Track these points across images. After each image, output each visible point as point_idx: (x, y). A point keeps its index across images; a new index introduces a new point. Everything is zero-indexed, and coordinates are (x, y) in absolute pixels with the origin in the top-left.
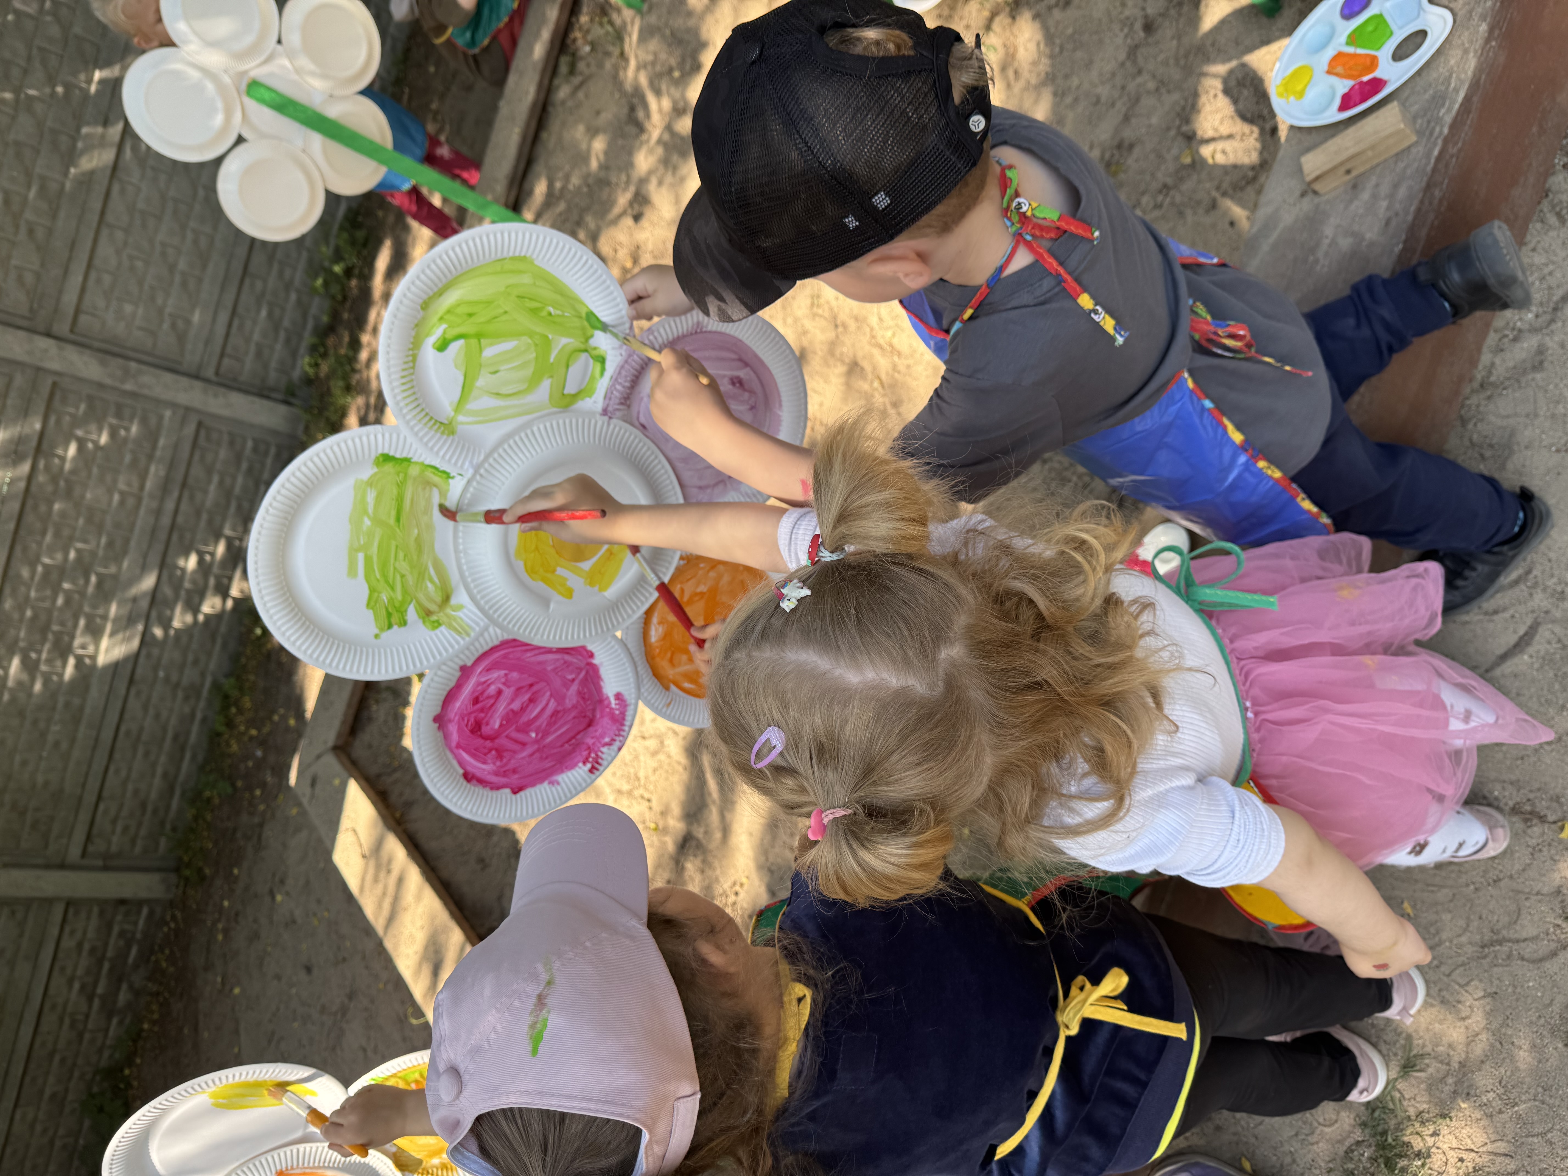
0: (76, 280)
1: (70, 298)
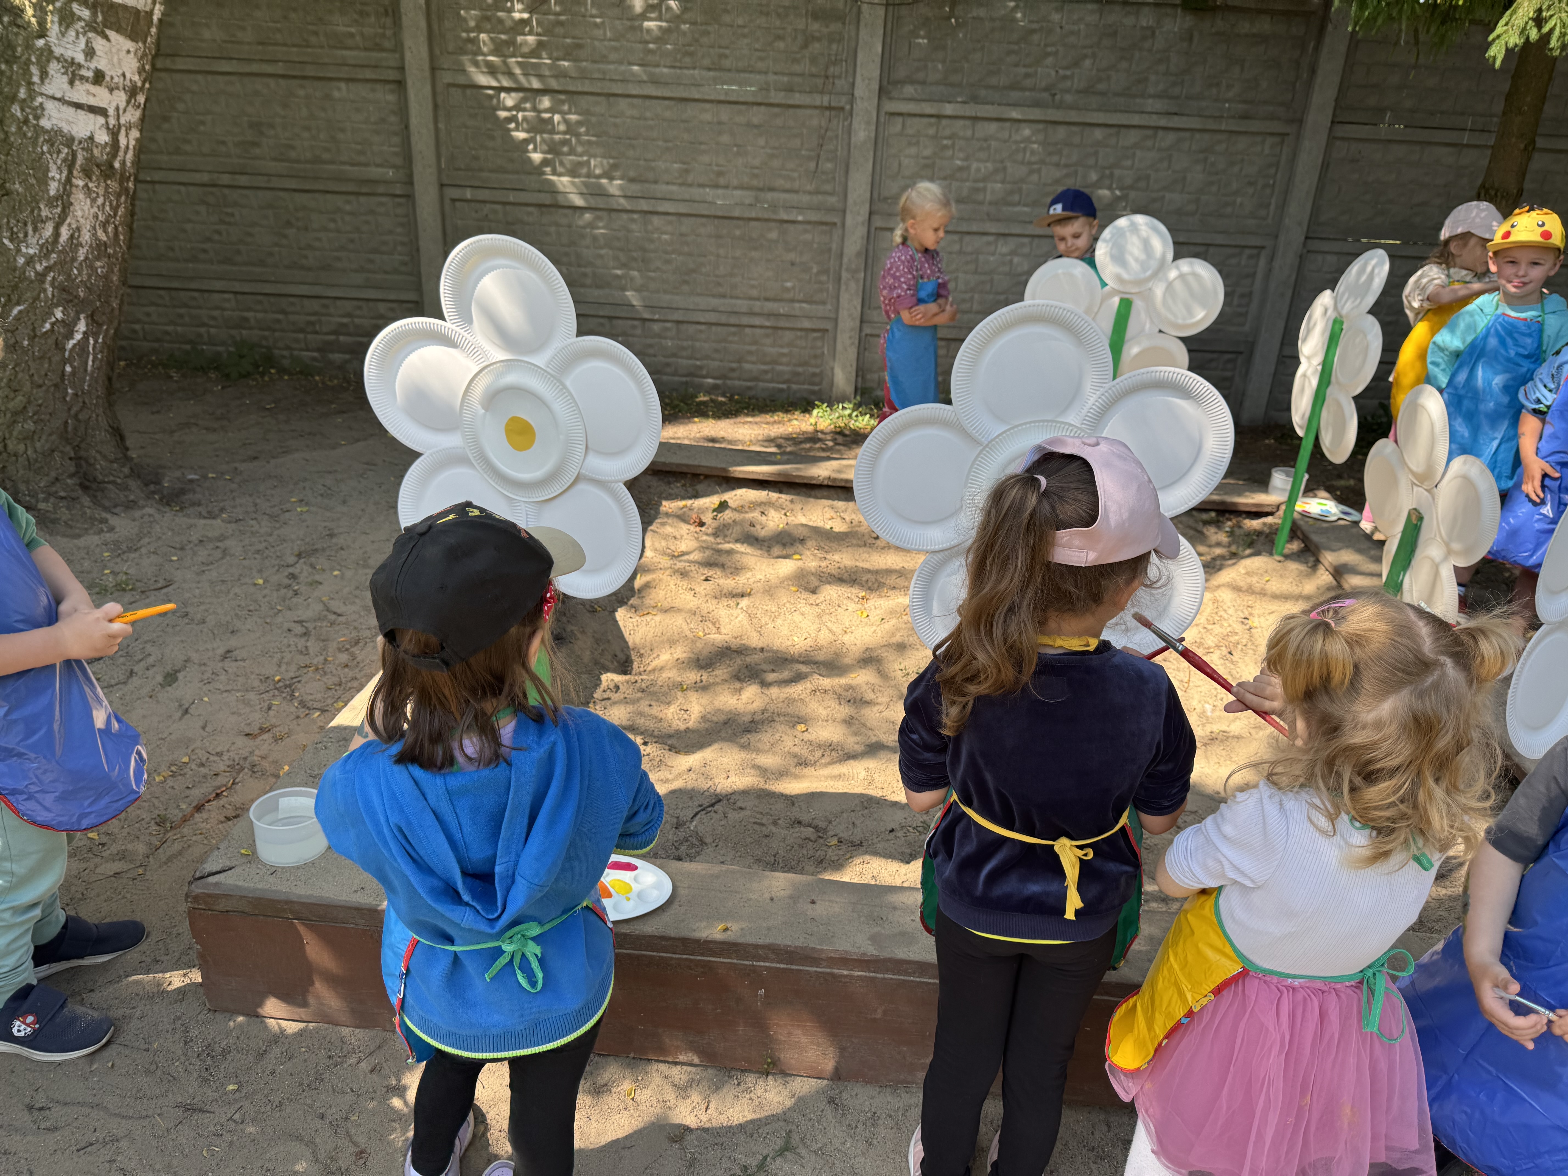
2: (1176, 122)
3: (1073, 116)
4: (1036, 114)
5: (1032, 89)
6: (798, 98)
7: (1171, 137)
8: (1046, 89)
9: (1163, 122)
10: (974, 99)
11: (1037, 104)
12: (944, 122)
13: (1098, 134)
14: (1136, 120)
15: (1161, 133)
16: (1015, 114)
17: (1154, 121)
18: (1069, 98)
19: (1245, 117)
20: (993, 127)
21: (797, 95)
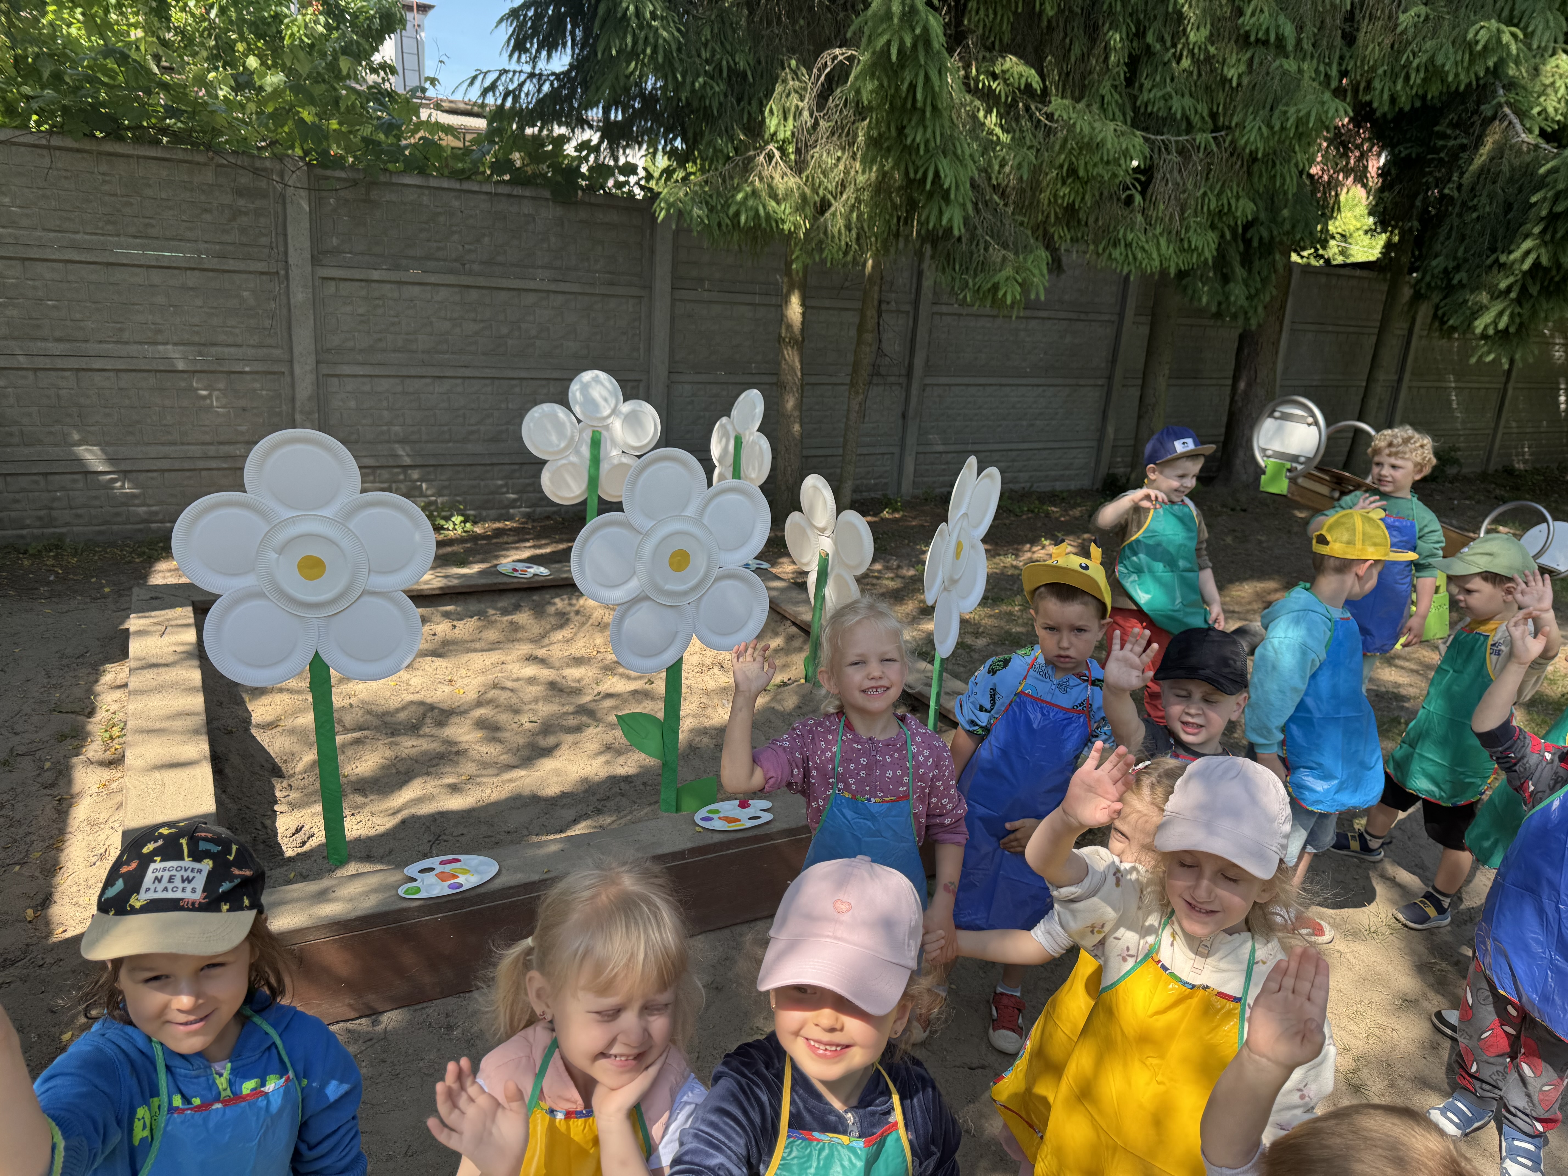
0: (360, 370)
1: (347, 370)
2: (562, 287)
3: (482, 281)
4: (451, 279)
5: (445, 260)
6: (231, 264)
7: (560, 298)
8: (456, 260)
9: (553, 287)
10: (397, 267)
11: (451, 272)
12: (373, 285)
13: (503, 296)
14: (531, 285)
15: (552, 296)
16: (433, 279)
17: (546, 286)
18: (476, 267)
19: (612, 284)
20: (416, 289)
21: (231, 262)
